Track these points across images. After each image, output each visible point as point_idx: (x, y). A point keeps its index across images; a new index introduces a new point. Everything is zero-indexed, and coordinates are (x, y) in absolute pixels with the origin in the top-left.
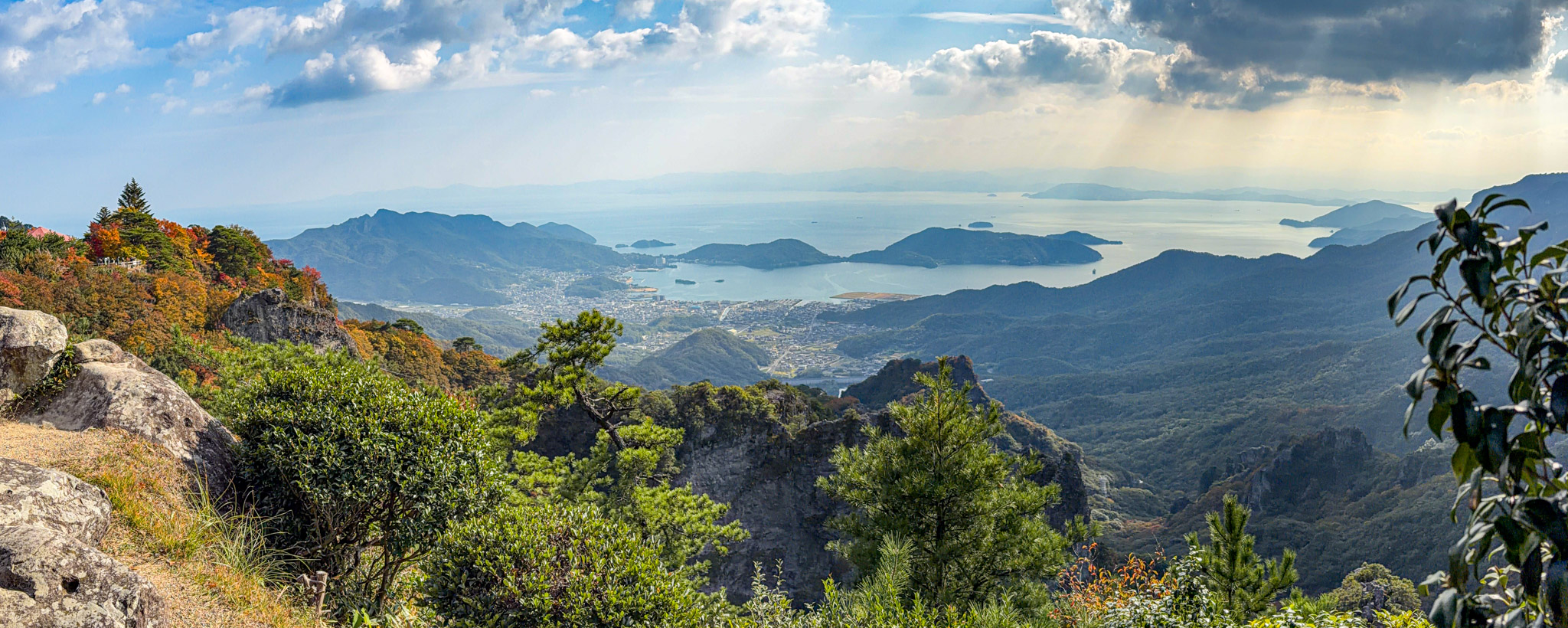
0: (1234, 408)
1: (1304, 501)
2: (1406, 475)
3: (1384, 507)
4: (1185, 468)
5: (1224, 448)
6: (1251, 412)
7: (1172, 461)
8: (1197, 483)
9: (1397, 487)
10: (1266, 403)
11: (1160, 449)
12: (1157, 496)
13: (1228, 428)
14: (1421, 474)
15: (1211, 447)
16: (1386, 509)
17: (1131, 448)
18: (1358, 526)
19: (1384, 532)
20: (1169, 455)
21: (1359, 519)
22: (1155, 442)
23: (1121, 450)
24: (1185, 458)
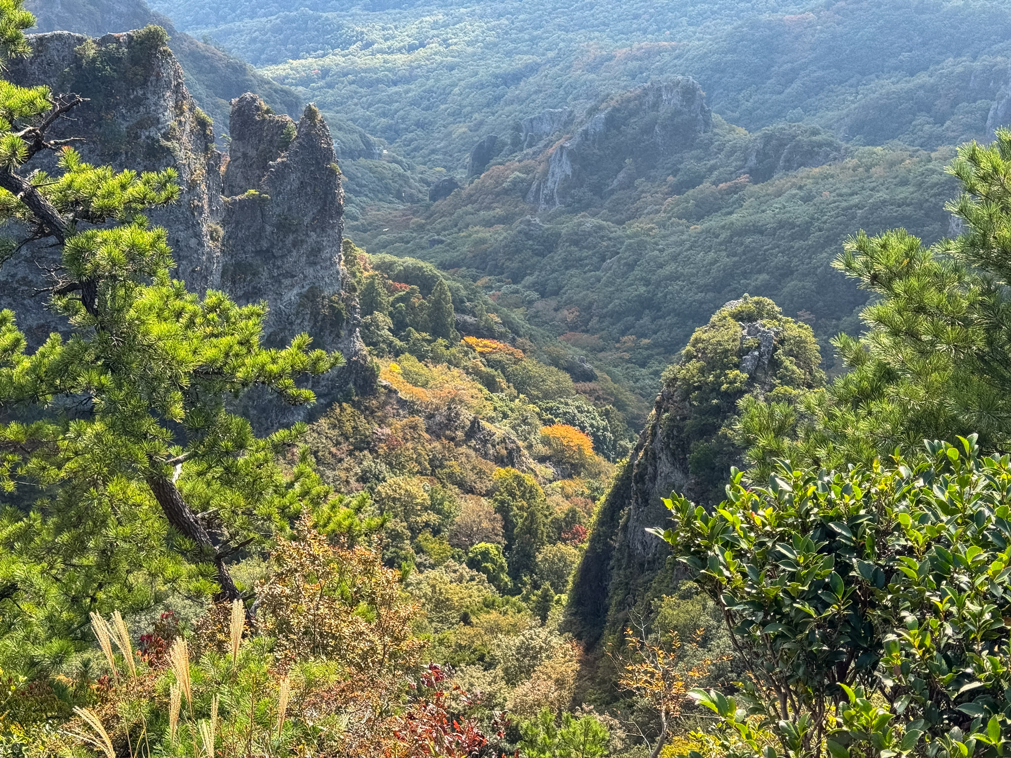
0: (523, 47)
1: (612, 192)
2: (760, 162)
3: (720, 209)
4: (450, 134)
5: (507, 108)
6: (551, 54)
7: (431, 123)
8: (467, 158)
9: (743, 179)
10: (571, 40)
11: (414, 103)
12: (408, 173)
13: (515, 78)
14: (781, 163)
15: (488, 105)
16: (724, 211)
17: (370, 98)
18: (683, 233)
19: (721, 244)
20: (427, 114)
21: (684, 221)
22: (407, 92)
23: (356, 100)
24: (451, 119)
